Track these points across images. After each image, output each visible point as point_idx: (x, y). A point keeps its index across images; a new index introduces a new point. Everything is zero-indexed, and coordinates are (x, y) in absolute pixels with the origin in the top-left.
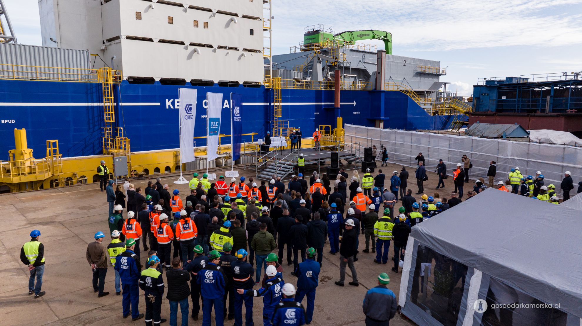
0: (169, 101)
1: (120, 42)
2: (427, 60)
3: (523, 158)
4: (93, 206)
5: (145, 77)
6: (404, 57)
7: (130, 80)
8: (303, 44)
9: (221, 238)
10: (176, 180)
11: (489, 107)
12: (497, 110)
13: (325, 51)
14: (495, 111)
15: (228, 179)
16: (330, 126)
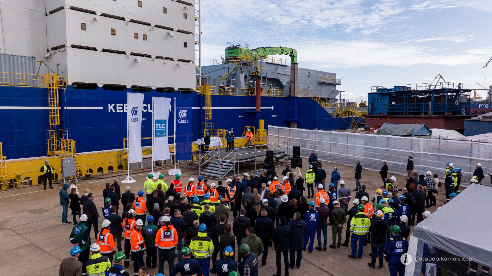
0: (111, 105)
1: (65, 50)
2: (326, 72)
3: (434, 153)
4: (44, 209)
5: (88, 83)
6: (308, 70)
7: (74, 86)
8: (224, 57)
9: (201, 244)
10: (124, 179)
11: (382, 111)
12: (389, 113)
13: (245, 63)
14: (387, 114)
15: (172, 177)
16: (254, 127)
